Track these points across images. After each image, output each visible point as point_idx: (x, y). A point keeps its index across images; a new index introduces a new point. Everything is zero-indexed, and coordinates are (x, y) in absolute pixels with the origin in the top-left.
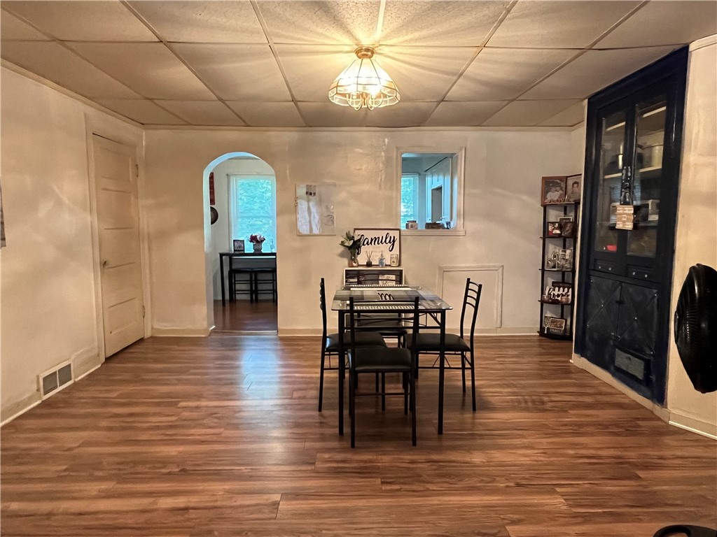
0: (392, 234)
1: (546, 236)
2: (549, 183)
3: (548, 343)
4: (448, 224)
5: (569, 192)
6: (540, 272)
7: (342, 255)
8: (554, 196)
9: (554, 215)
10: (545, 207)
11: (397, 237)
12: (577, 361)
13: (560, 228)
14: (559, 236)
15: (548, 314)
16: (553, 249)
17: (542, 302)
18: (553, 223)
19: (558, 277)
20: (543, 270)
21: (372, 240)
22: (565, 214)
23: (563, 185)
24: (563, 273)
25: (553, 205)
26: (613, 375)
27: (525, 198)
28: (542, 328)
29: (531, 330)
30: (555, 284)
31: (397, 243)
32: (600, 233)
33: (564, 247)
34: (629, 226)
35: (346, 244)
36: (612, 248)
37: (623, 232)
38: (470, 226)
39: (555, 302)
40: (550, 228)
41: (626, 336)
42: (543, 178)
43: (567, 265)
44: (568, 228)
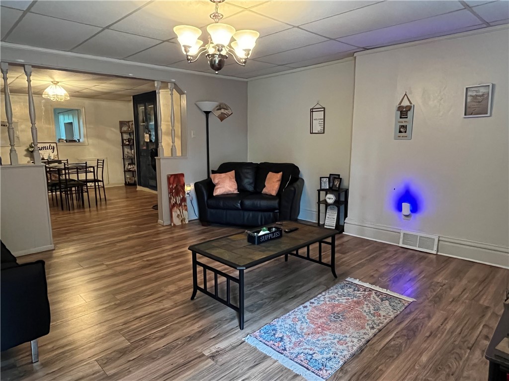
0: (52, 145)
1: (123, 145)
2: (122, 124)
3: (128, 187)
4: (79, 140)
5: (131, 127)
6: (123, 160)
7: (26, 156)
8: (125, 129)
9: (126, 136)
10: (122, 133)
11: (55, 146)
12: (139, 188)
13: (129, 141)
14: (128, 145)
15: (128, 176)
16: (127, 150)
17: (125, 171)
18: (126, 140)
19: (130, 161)
20: (124, 159)
21: (42, 148)
22: (130, 136)
23: (128, 124)
24: (132, 159)
25: (125, 132)
26: (150, 188)
27: (113, 129)
28: (126, 182)
29: (122, 184)
30: (129, 164)
31: (55, 149)
32: (142, 143)
33: (131, 149)
34: (149, 141)
35: (30, 150)
36: (145, 148)
37: (147, 142)
38: (90, 141)
39: (129, 171)
40: (125, 142)
41: (151, 175)
42: (120, 122)
43: (133, 156)
44: (132, 141)
